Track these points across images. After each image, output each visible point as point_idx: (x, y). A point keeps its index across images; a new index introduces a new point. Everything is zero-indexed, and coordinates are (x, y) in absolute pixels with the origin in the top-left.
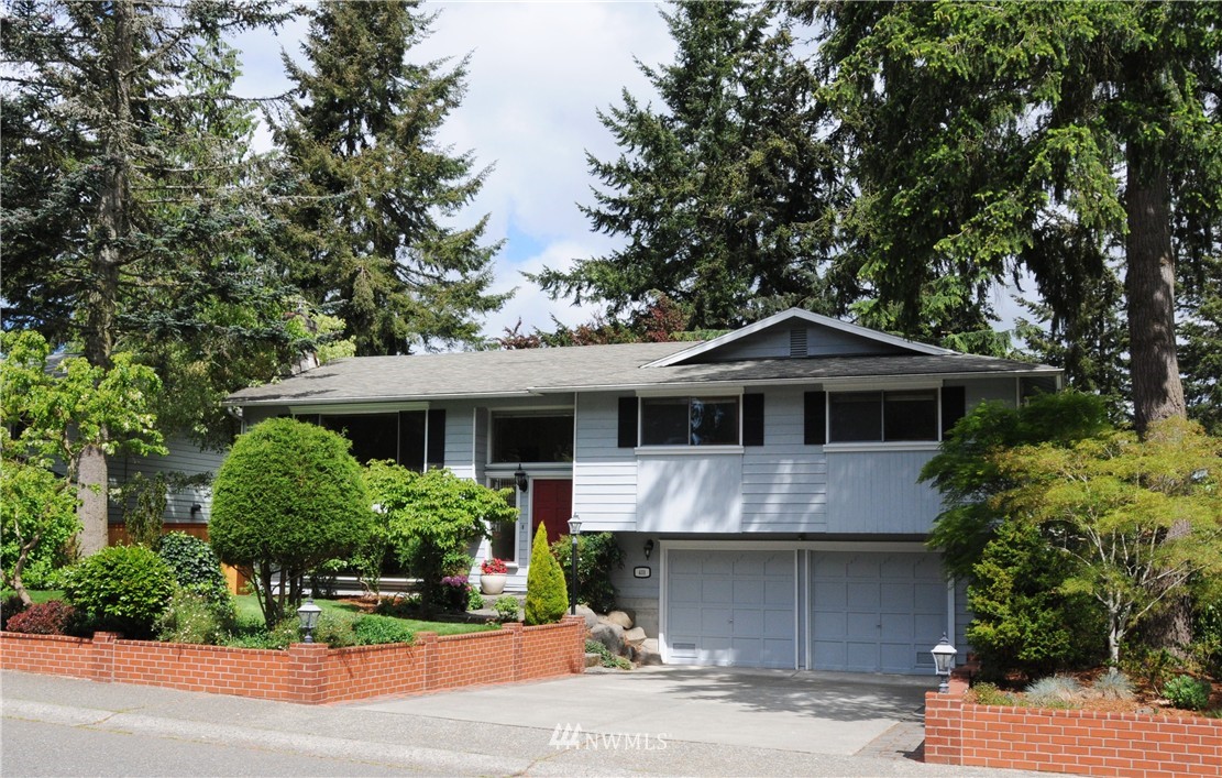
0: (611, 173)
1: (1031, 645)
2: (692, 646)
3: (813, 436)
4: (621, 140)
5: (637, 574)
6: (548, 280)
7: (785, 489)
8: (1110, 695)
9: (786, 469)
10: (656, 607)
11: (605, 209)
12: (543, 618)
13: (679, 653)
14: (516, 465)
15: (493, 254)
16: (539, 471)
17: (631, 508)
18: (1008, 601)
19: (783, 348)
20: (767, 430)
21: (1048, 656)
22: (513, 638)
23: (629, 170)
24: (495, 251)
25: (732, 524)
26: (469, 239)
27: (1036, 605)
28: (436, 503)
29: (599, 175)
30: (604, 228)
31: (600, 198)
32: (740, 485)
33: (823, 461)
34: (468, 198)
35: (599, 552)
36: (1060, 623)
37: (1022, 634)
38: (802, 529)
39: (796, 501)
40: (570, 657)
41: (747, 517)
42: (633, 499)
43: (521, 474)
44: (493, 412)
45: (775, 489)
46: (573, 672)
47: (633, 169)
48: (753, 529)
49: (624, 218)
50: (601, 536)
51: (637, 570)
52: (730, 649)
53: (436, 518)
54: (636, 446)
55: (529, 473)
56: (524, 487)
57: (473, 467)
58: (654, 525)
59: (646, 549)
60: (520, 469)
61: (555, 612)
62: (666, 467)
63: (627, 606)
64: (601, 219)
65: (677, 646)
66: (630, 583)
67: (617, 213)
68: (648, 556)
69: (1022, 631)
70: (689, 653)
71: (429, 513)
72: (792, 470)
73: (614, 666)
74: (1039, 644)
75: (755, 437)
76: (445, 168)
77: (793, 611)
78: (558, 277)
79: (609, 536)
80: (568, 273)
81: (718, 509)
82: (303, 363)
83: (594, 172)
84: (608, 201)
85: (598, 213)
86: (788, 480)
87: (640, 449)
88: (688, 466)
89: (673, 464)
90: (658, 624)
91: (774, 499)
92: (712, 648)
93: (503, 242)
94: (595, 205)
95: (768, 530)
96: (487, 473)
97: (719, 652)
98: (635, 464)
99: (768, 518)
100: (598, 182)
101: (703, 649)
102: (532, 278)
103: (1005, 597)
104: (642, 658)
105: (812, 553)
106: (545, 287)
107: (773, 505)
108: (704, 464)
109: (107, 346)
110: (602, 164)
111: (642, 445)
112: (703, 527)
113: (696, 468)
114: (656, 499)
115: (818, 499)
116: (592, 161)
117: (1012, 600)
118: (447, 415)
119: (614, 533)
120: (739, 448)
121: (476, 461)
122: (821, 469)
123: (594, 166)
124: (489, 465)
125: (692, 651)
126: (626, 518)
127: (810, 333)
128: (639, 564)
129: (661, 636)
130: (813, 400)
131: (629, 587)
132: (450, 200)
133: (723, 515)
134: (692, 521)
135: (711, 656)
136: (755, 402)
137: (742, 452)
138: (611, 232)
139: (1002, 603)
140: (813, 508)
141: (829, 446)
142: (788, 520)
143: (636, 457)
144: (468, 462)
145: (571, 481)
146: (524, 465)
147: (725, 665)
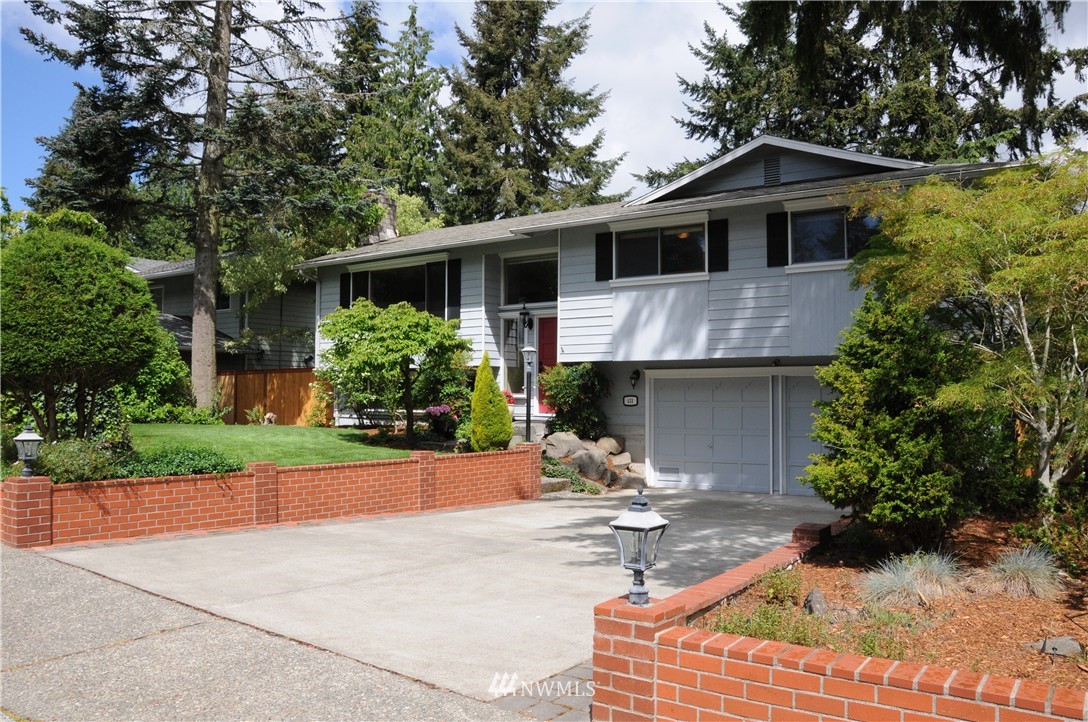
0: (697, 91)
1: (888, 498)
2: (675, 471)
3: (776, 257)
4: (709, 66)
5: (626, 403)
6: (652, 178)
7: (748, 313)
8: (1018, 588)
9: (750, 294)
10: (641, 432)
11: (696, 121)
12: (485, 445)
13: (665, 477)
14: (522, 306)
15: (618, 164)
16: (538, 310)
17: (607, 339)
18: (859, 424)
19: (756, 177)
20: (732, 255)
21: (915, 516)
22: (419, 466)
23: (712, 88)
24: (619, 162)
25: (698, 352)
26: (589, 151)
27: (899, 431)
28: (385, 335)
29: (688, 94)
30: (697, 135)
31: (692, 112)
32: (706, 312)
33: (786, 283)
34: (590, 120)
35: (581, 382)
36: (938, 458)
37: (871, 479)
38: (765, 353)
39: (760, 325)
40: (518, 484)
41: (712, 343)
42: (609, 330)
43: (525, 313)
44: (505, 260)
45: (739, 314)
46: (523, 498)
47: (716, 86)
48: (718, 355)
49: (712, 126)
50: (581, 366)
51: (626, 399)
52: (711, 474)
53: (382, 349)
54: (612, 279)
55: (533, 312)
56: (531, 326)
57: (483, 308)
58: (628, 354)
59: (631, 378)
60: (524, 308)
61: (496, 439)
62: (637, 298)
63: (618, 433)
64: (694, 129)
65: (663, 470)
66: (620, 411)
67: (707, 123)
68: (634, 386)
69: (873, 473)
70: (673, 477)
71: (377, 345)
72: (756, 293)
73: (582, 491)
74: (899, 497)
75: (720, 263)
76: (567, 98)
77: (768, 436)
78: (660, 175)
79: (589, 366)
80: (667, 172)
81: (686, 337)
82: (381, 234)
83: (685, 91)
84: (699, 113)
85: (690, 124)
86: (751, 304)
87: (615, 282)
88: (658, 295)
89: (643, 294)
90: (644, 449)
91: (738, 325)
92: (692, 472)
93: (625, 154)
94: (688, 118)
95: (733, 356)
96: (500, 314)
97: (700, 476)
98: (611, 296)
99: (732, 344)
100: (688, 98)
101: (686, 473)
102: (640, 178)
103: (856, 417)
104: (623, 482)
105: (787, 379)
106: (651, 184)
107: (736, 332)
108: (672, 293)
109: (211, 226)
110: (690, 83)
111: (616, 278)
112: (672, 355)
113: (664, 298)
114: (628, 330)
115: (781, 322)
116: (683, 82)
117: (866, 423)
118: (463, 264)
119: (594, 363)
120: (704, 275)
121: (486, 303)
122: (783, 291)
123: (684, 86)
124: (502, 307)
125: (676, 475)
126: (603, 348)
127: (783, 161)
128: (626, 394)
129: (647, 460)
130: (776, 222)
131: (619, 415)
132: (578, 124)
133: (689, 343)
134: (661, 349)
135: (693, 481)
136: (719, 228)
137: (708, 278)
138: (703, 138)
139: (851, 427)
140: (776, 332)
141: (792, 268)
142: (752, 344)
143: (611, 290)
144: (478, 304)
145: (556, 318)
146: (528, 305)
147: (706, 488)
